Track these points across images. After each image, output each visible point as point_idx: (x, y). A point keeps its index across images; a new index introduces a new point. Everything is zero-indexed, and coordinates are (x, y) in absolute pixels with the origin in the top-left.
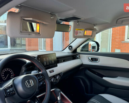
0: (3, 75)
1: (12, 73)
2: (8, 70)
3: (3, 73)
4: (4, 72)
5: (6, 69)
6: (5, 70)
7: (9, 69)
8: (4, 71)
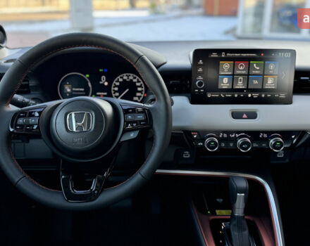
0: (116, 89)
1: (139, 89)
2: (131, 78)
3: (118, 84)
4: (120, 82)
5: (128, 76)
6: (125, 78)
7: (135, 78)
8: (121, 80)
